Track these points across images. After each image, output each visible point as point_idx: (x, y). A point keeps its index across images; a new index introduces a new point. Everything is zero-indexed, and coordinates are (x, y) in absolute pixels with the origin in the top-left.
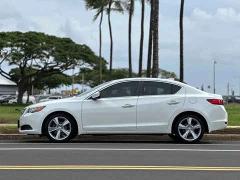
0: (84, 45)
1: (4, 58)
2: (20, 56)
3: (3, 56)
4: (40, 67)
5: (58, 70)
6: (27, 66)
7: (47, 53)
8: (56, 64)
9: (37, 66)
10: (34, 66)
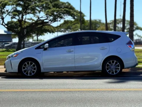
0: (68, 3)
1: (7, 14)
2: (19, 12)
3: (6, 12)
4: (33, 20)
5: (48, 22)
6: (24, 20)
7: (39, 9)
8: (46, 18)
9: (31, 19)
10: (28, 19)
